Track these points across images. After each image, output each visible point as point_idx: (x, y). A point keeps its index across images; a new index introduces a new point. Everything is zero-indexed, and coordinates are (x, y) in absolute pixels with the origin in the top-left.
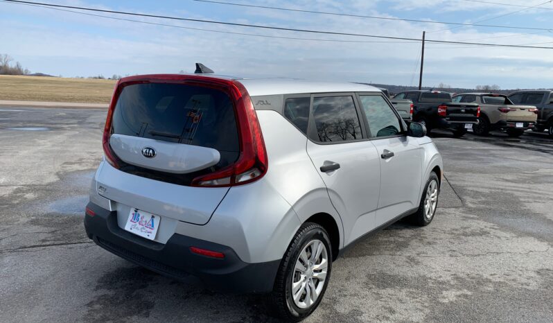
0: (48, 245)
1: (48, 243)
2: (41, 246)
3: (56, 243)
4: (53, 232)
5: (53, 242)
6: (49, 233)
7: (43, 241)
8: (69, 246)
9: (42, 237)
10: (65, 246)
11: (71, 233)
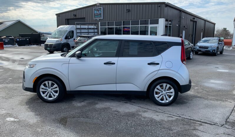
0: (199, 121)
1: (199, 123)
2: (203, 122)
3: (195, 122)
4: (195, 129)
5: (197, 123)
6: (197, 129)
7: (201, 125)
8: (189, 118)
9: (201, 128)
10: (192, 118)
11: (186, 125)
